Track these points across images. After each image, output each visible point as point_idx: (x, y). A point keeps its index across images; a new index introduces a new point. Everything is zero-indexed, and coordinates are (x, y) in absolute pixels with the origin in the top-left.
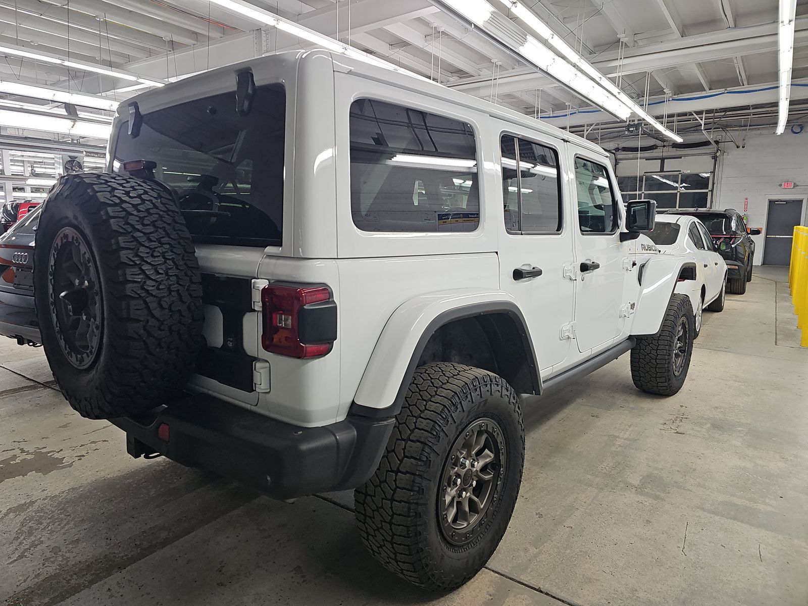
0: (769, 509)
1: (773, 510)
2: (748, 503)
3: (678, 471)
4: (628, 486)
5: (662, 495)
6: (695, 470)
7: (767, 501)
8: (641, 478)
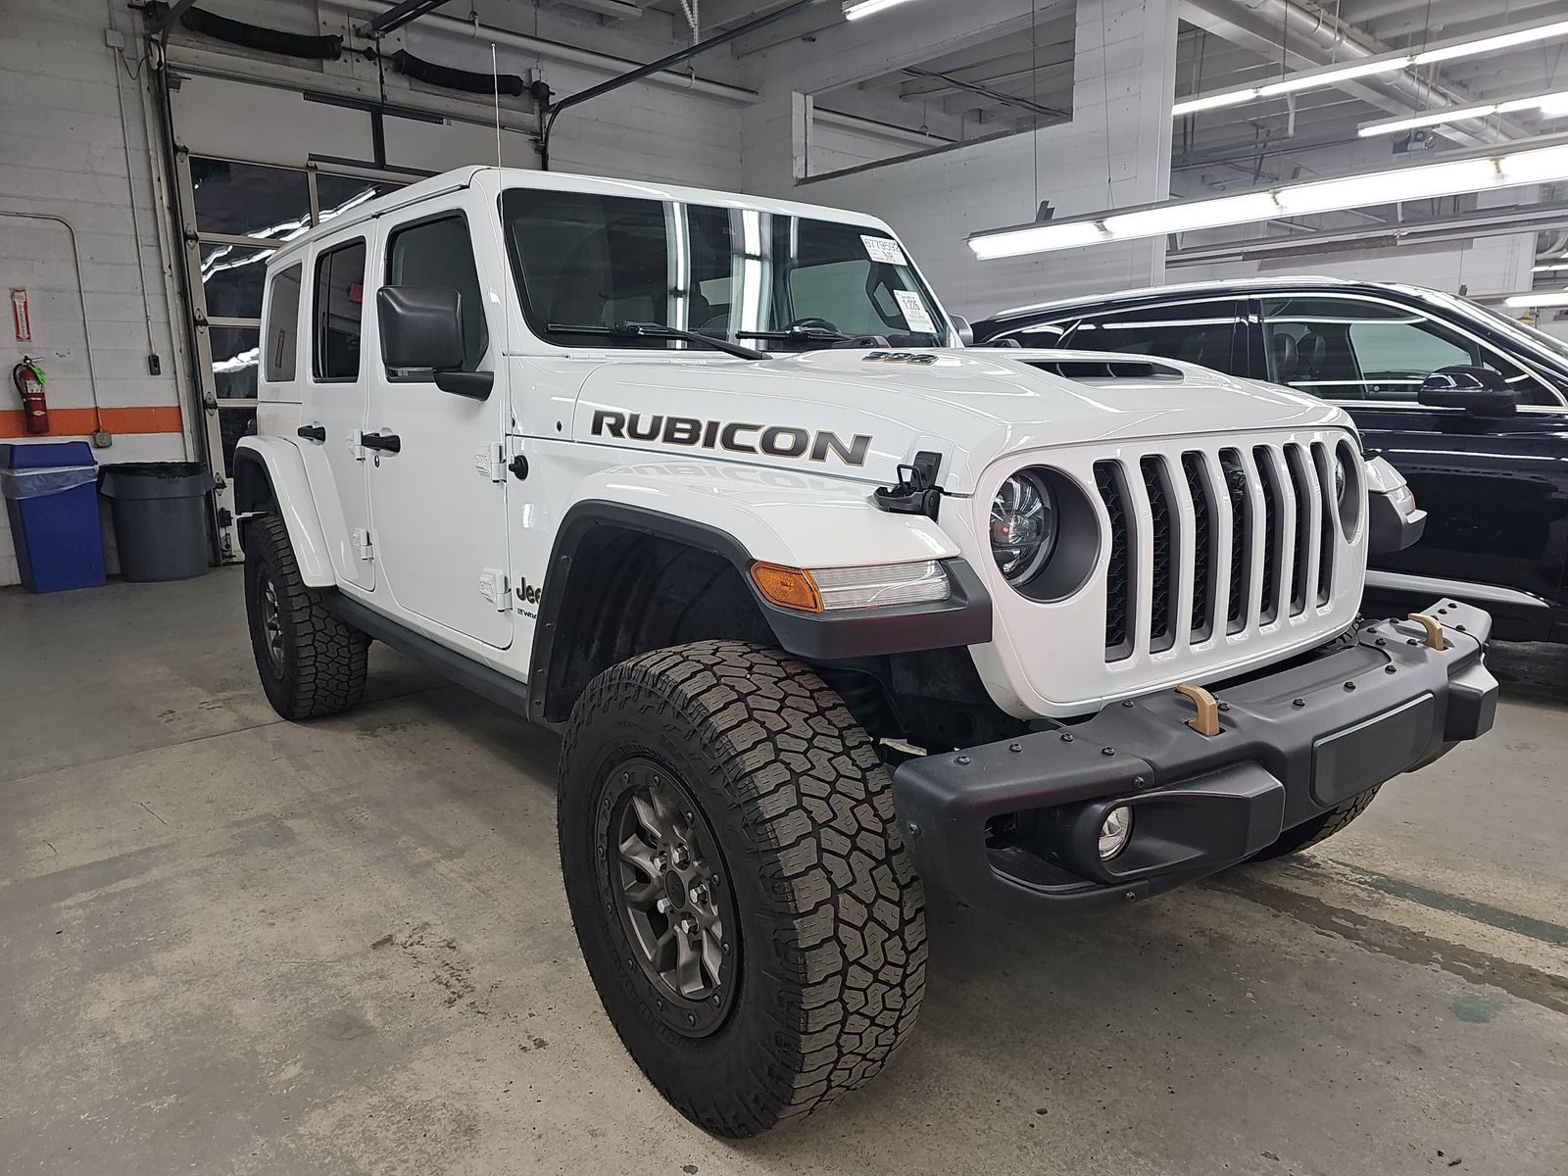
0: (69, 902)
1: (62, 904)
2: (111, 889)
3: (265, 870)
4: (291, 814)
6: (244, 887)
7: (80, 911)
8: (296, 832)
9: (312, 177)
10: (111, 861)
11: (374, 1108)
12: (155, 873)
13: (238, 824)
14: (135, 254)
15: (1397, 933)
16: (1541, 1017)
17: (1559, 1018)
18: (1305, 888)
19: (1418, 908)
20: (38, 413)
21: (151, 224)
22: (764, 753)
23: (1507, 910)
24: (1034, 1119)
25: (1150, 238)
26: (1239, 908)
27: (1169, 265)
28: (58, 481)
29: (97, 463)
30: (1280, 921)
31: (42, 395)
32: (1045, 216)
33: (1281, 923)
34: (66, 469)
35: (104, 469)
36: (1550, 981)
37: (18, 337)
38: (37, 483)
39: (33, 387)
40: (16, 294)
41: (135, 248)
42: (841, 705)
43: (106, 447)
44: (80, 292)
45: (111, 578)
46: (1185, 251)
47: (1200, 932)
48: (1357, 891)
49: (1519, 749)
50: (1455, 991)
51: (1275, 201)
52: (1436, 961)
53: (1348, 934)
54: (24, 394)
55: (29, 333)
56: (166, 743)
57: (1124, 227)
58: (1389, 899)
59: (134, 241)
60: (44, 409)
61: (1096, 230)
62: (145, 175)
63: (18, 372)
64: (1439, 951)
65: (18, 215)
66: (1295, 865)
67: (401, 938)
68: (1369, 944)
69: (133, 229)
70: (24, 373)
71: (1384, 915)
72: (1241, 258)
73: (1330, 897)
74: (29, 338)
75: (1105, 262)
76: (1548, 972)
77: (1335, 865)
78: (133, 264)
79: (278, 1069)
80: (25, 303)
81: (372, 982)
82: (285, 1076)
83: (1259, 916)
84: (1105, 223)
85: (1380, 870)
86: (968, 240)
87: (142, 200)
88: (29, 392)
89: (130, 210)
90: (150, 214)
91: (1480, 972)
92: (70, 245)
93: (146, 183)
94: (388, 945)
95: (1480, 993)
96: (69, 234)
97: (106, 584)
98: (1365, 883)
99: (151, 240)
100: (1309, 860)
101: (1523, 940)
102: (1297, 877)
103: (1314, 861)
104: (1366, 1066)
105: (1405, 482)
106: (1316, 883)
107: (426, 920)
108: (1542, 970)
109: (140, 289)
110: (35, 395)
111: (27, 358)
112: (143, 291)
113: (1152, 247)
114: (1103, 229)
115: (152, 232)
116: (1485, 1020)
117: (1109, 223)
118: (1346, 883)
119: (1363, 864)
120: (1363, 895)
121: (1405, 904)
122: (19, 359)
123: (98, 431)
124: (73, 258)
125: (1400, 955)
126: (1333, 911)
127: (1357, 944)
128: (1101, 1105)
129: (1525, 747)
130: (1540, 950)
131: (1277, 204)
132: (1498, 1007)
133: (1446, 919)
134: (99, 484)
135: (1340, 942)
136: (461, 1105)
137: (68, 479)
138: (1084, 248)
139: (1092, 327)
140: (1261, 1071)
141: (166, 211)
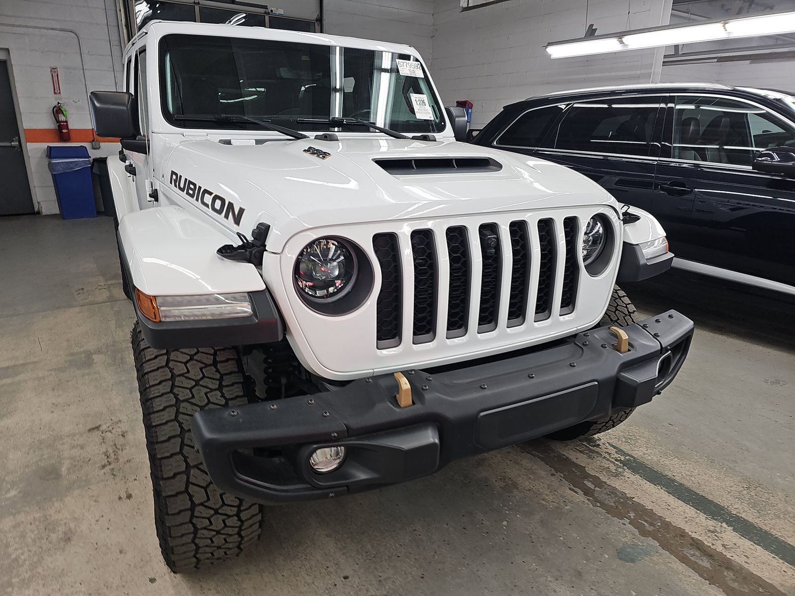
3: (68, 381)
4: (99, 352)
5: (69, 358)
6: (53, 389)
8: (95, 362)
9: (197, 8)
10: (7, 368)
11: (35, 519)
12: (21, 377)
13: (72, 354)
14: (110, 50)
15: (616, 495)
16: (669, 564)
17: (680, 568)
18: (580, 459)
19: (640, 481)
20: (64, 131)
21: (117, 34)
22: (164, 388)
23: (695, 490)
24: (339, 581)
25: (653, 49)
26: (535, 467)
27: (664, 64)
28: (71, 166)
29: (90, 157)
30: (553, 478)
31: (66, 122)
32: (591, 34)
33: (553, 479)
34: (76, 160)
35: (95, 160)
36: (691, 541)
37: (55, 93)
38: (62, 165)
39: (62, 118)
40: (53, 70)
41: (109, 47)
42: (233, 359)
43: (98, 149)
44: (83, 69)
45: (99, 213)
46: (684, 55)
47: (503, 479)
48: (611, 465)
49: (772, 383)
50: (628, 539)
51: (725, 28)
52: (629, 518)
53: (587, 492)
54: (58, 121)
55: (60, 90)
56: (71, 306)
57: (635, 42)
58: (627, 473)
59: (109, 43)
60: (68, 129)
61: (618, 43)
62: (113, 8)
63: (55, 110)
64: (635, 511)
65: (52, 29)
66: (585, 443)
67: (104, 427)
68: (596, 501)
69: (108, 37)
70: (57, 111)
71: (616, 483)
72: (716, 60)
73: (592, 467)
74: (60, 93)
75: (626, 62)
76: (693, 535)
77: (609, 447)
78: (108, 56)
79: (8, 491)
80: (57, 75)
81: (76, 450)
82: (9, 495)
83: (543, 474)
84: (623, 39)
85: (633, 454)
86: (546, 47)
87: (112, 22)
88: (60, 120)
89: (106, 26)
90: (116, 28)
91: (651, 529)
92: (78, 45)
93: (114, 12)
94: (96, 430)
95: (642, 542)
96: (77, 39)
97: (97, 217)
98: (620, 461)
99: (117, 43)
100: (595, 441)
101: (690, 511)
102: (581, 452)
103: (598, 442)
104: (542, 579)
105: (665, 235)
106: (590, 457)
107: (121, 418)
108: (690, 533)
109: (112, 68)
110: (63, 122)
111: (58, 103)
112: (114, 69)
113: (654, 53)
114: (622, 42)
115: (117, 38)
116: (633, 561)
117: (626, 39)
118: (608, 460)
119: (625, 448)
120: (613, 468)
121: (635, 478)
122: (55, 103)
123: (94, 141)
124: (79, 52)
125: (609, 510)
126: (587, 476)
127: (588, 500)
128: (380, 578)
129: (777, 382)
130: (698, 520)
131: (726, 30)
132: (647, 554)
133: (654, 491)
134: (92, 167)
135: (580, 497)
136: (72, 525)
137: (77, 165)
138: (615, 53)
139: (606, 106)
140: (479, 573)
141: (124, 28)
